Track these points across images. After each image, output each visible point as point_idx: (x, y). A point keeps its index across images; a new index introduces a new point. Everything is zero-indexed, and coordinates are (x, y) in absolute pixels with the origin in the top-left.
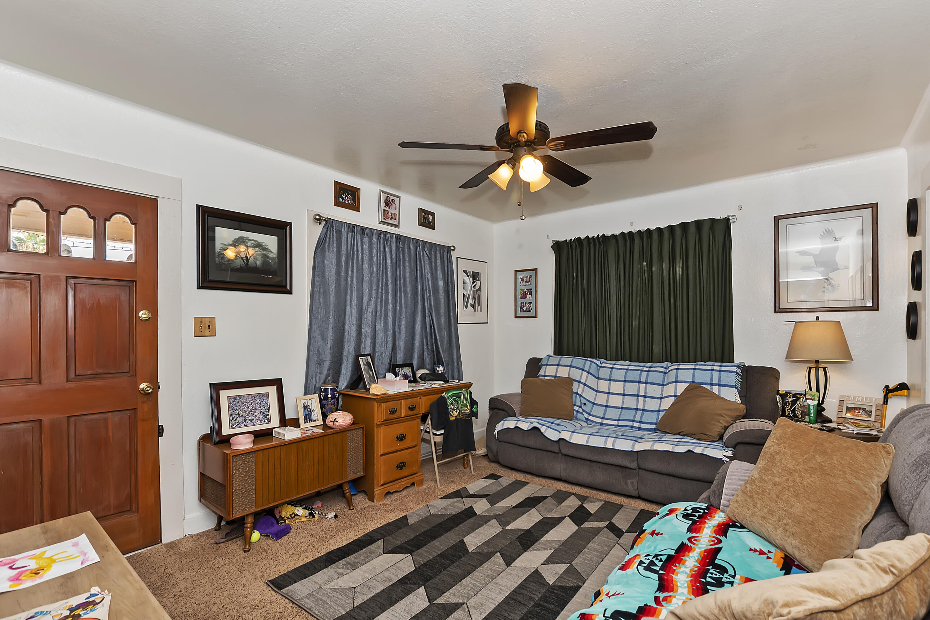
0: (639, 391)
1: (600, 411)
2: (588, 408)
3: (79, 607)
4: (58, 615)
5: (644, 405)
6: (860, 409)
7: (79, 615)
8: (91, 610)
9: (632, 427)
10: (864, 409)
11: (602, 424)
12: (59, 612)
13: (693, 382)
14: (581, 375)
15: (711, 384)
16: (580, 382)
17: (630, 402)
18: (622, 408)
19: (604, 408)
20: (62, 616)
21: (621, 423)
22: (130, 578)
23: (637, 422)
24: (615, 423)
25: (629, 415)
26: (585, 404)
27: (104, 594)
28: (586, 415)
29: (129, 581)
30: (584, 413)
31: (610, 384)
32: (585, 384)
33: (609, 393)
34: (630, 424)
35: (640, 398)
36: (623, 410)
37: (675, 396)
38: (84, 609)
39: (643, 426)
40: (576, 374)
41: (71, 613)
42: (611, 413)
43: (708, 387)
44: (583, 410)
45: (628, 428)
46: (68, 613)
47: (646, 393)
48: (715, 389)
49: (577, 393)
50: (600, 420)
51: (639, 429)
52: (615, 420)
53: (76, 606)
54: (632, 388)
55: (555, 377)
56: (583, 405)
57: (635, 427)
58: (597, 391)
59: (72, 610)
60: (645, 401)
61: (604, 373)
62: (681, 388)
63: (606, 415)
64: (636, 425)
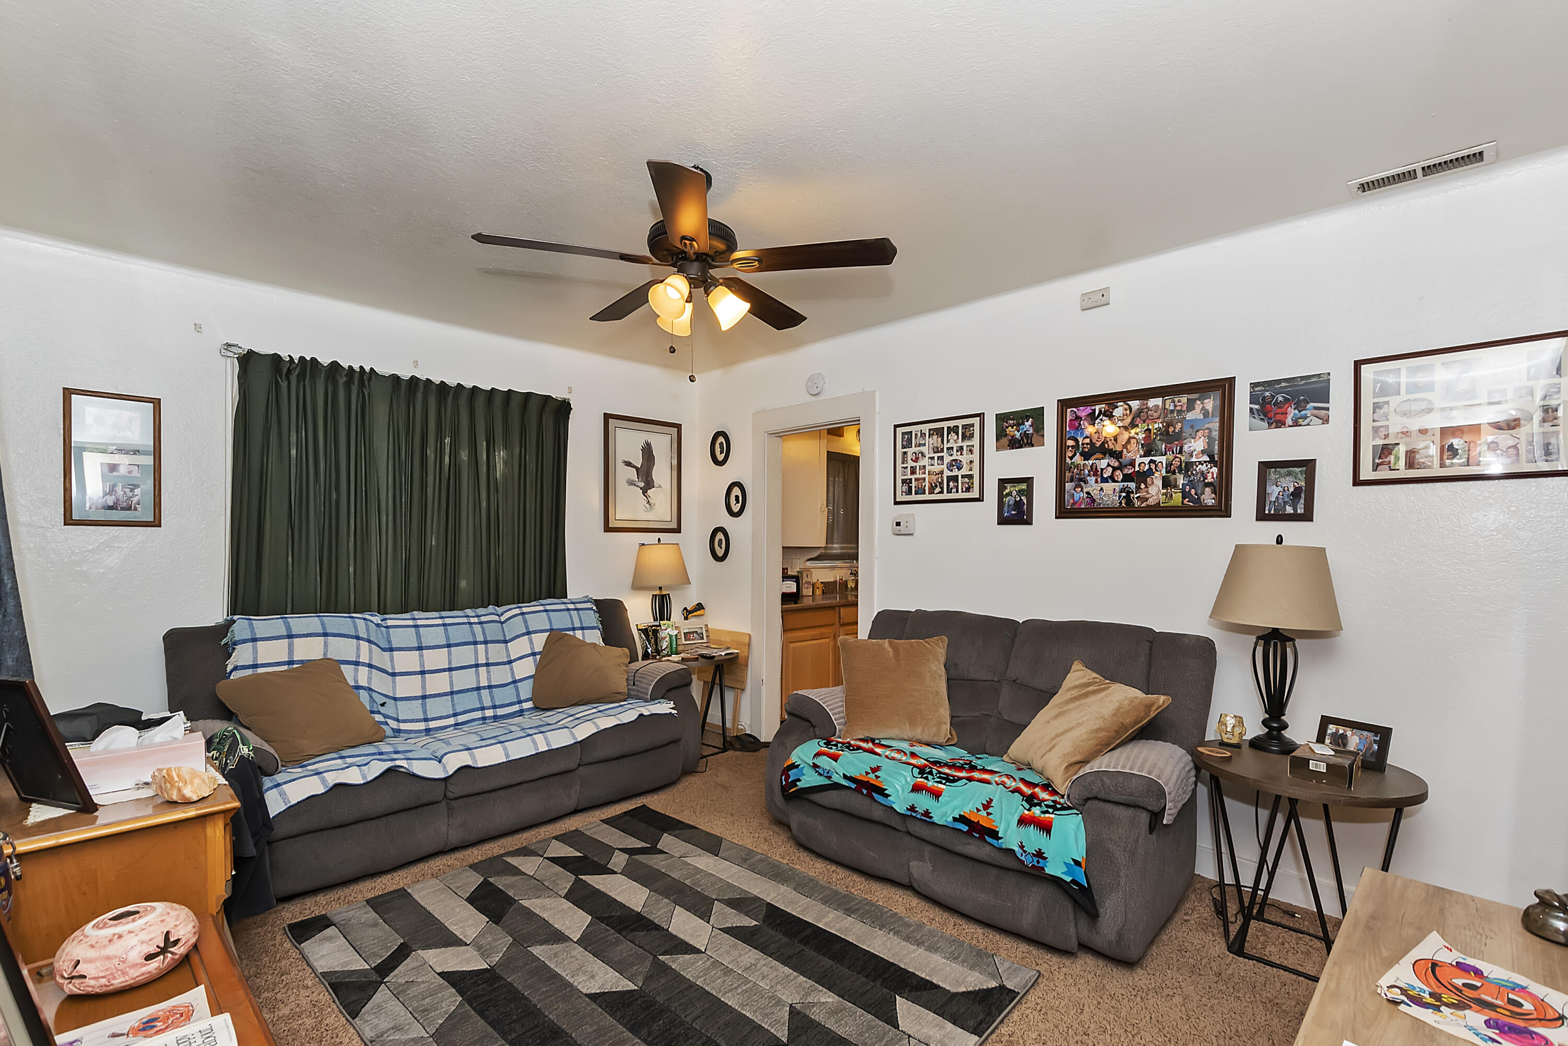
0: (477, 658)
1: (413, 710)
2: (389, 710)
3: (1426, 1005)
4: (1456, 1016)
5: (489, 679)
6: (693, 632)
7: (1431, 995)
8: (1414, 988)
9: (484, 718)
10: (696, 632)
11: (428, 731)
12: (1453, 1018)
13: (552, 630)
14: (358, 649)
15: (574, 629)
16: (357, 663)
17: (465, 679)
18: (452, 693)
19: (420, 701)
20: (1453, 1011)
21: (461, 719)
22: (1332, 986)
23: (488, 708)
24: (451, 721)
25: (470, 701)
26: (383, 705)
27: (1383, 992)
28: (393, 724)
29: (1338, 984)
30: (389, 721)
31: (421, 656)
32: (370, 666)
33: (423, 673)
34: (479, 714)
35: (480, 669)
36: (455, 696)
37: (534, 654)
38: (1421, 998)
39: (500, 712)
40: (342, 649)
41: (1440, 1006)
42: (436, 707)
43: (571, 633)
44: (385, 716)
45: (477, 722)
46: (1443, 1008)
47: (487, 659)
48: (579, 634)
49: (358, 687)
50: (422, 726)
51: (496, 718)
52: (448, 717)
53: (1428, 1008)
54: (463, 655)
55: (290, 662)
56: (380, 707)
57: (490, 718)
58: (394, 675)
59: (1437, 1008)
60: (488, 672)
61: (400, 637)
62: (539, 641)
63: (428, 713)
64: (489, 713)
